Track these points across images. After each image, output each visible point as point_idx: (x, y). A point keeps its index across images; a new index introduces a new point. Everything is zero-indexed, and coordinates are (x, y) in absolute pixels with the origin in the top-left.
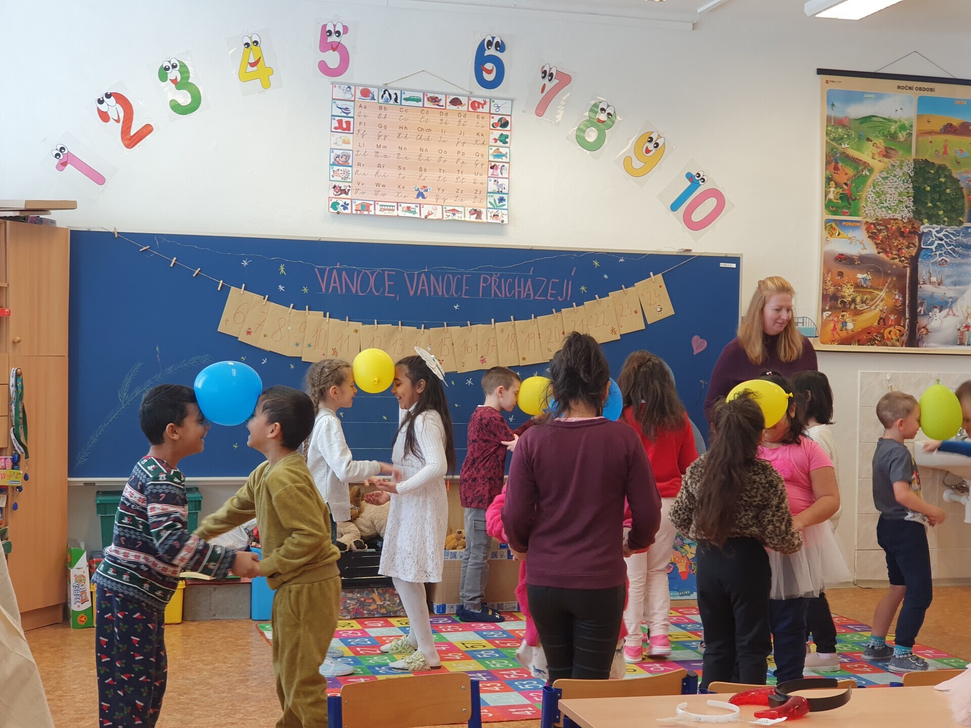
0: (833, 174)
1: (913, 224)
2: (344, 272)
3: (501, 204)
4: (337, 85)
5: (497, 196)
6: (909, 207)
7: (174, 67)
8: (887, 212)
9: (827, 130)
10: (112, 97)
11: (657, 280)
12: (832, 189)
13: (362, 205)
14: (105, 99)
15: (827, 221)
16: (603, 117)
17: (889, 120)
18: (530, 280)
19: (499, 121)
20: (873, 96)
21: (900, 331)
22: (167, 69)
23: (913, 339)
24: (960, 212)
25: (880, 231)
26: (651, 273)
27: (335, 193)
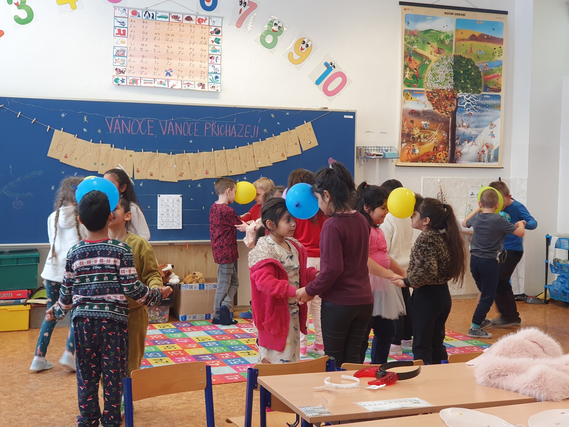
0: (408, 63)
1: (453, 93)
2: (123, 121)
3: (217, 80)
4: (117, 8)
5: (214, 75)
6: (451, 83)
8: (439, 85)
9: (405, 37)
11: (308, 125)
12: (408, 72)
13: (133, 80)
15: (405, 91)
16: (275, 28)
17: (440, 32)
18: (234, 125)
19: (214, 30)
20: (431, 18)
21: (446, 154)
23: (453, 158)
24: (479, 85)
25: (435, 96)
26: (305, 121)
27: (117, 73)
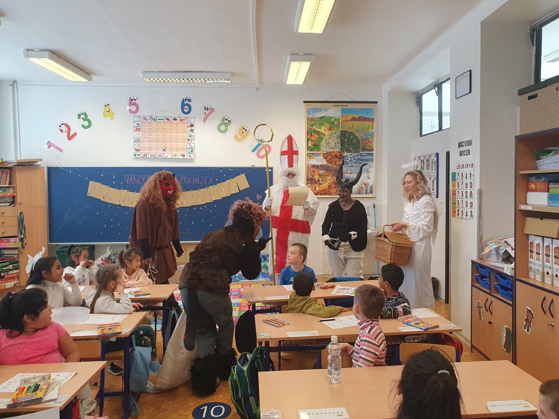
0: (310, 137)
1: (341, 153)
2: (134, 177)
3: (192, 152)
4: (135, 117)
5: (190, 150)
6: (339, 147)
7: (83, 114)
8: (331, 149)
9: (307, 122)
10: (64, 125)
11: (243, 176)
12: (310, 143)
13: (144, 154)
14: (62, 125)
15: (308, 154)
16: (227, 122)
17: (331, 117)
18: (198, 177)
19: (190, 125)
20: (325, 109)
22: (81, 115)
24: (358, 148)
25: (328, 156)
26: (241, 174)
27: (135, 151)
